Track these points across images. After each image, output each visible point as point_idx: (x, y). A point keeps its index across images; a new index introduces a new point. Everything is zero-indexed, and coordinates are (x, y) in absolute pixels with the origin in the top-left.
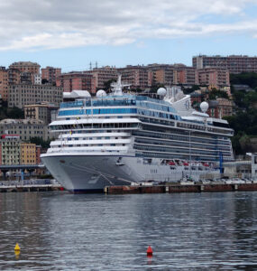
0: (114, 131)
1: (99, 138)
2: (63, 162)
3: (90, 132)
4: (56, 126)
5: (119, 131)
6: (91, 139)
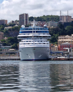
1: (39, 41)
2: (34, 49)
3: (36, 39)
5: (44, 39)
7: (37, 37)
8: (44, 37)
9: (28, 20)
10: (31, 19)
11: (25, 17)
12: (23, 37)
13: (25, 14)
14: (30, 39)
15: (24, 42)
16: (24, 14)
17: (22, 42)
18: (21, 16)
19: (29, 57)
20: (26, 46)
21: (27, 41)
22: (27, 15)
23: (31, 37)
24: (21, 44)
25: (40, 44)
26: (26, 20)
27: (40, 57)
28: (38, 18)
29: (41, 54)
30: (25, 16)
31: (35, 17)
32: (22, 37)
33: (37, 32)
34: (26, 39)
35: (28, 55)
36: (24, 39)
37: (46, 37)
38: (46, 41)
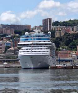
0: (43, 46)
1: (38, 49)
2: (32, 57)
3: (35, 47)
4: (20, 44)
5: (44, 47)
6: (35, 49)
7: (37, 44)
8: (44, 44)
9: (52, 25)
10: (56, 24)
11: (48, 22)
12: (23, 44)
13: (49, 18)
14: (30, 47)
15: (24, 49)
16: (47, 19)
17: (22, 49)
18: (45, 21)
19: (28, 65)
20: (26, 54)
21: (27, 49)
22: (50, 20)
23: (31, 44)
24: (21, 52)
25: (40, 51)
26: (50, 25)
27: (39, 65)
28: (64, 22)
29: (40, 63)
30: (48, 20)
31: (61, 22)
33: (37, 39)
34: (26, 47)
35: (26, 63)
36: (24, 47)
37: (47, 44)
38: (46, 49)
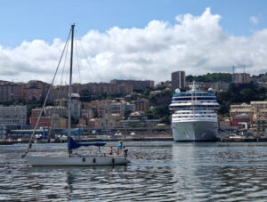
1: (201, 113)
9: (185, 81)
10: (189, 79)
17: (177, 113)
18: (175, 75)
19: (187, 136)
20: (182, 120)
21: (184, 113)
23: (189, 106)
24: (175, 117)
25: (203, 116)
26: (182, 80)
27: (203, 136)
29: (205, 133)
30: (180, 74)
32: (176, 107)
33: (198, 99)
35: (185, 133)
37: (213, 106)
38: (212, 113)
